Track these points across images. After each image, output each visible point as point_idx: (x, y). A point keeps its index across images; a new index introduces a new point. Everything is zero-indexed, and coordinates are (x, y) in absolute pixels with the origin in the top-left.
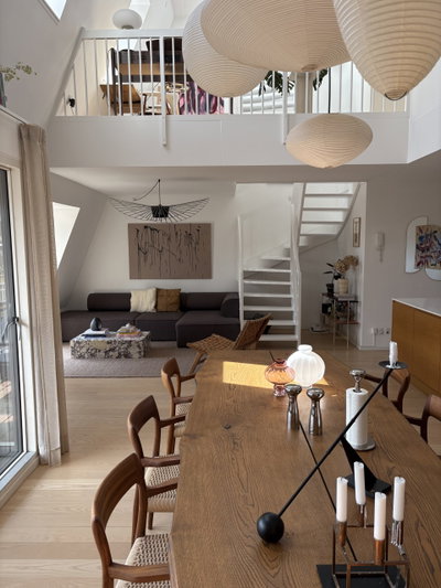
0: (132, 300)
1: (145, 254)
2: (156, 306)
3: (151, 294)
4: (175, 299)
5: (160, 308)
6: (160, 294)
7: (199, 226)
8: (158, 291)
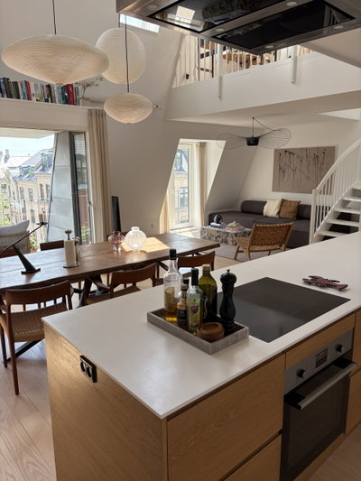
0: (265, 207)
1: (284, 172)
2: (279, 213)
3: (277, 203)
4: (293, 208)
5: (281, 214)
6: (284, 203)
7: (325, 149)
8: (283, 201)
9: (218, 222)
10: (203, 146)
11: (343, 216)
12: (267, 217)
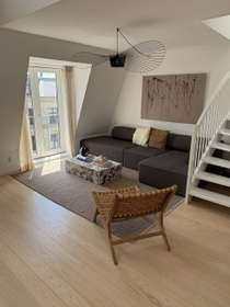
0: (134, 136)
2: (147, 142)
5: (150, 144)
6: (154, 132)
8: (152, 129)
9: (83, 155)
10: (69, 70)
11: (218, 154)
12: (136, 145)
